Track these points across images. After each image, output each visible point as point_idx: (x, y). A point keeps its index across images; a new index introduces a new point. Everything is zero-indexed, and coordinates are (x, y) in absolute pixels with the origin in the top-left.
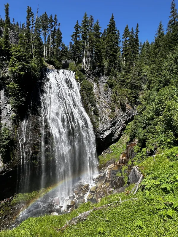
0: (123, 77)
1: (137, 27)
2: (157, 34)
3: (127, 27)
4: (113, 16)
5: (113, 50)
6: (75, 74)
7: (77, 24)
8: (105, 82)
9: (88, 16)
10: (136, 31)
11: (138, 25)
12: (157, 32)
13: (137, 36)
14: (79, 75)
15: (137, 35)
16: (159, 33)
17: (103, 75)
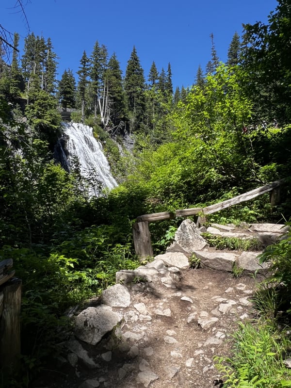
0: (158, 137)
1: (169, 68)
2: (195, 80)
3: (154, 66)
4: (134, 50)
5: (140, 97)
6: (93, 131)
7: (85, 56)
8: (132, 144)
9: (100, 46)
10: (168, 73)
11: (169, 65)
12: (196, 79)
13: (170, 80)
14: (98, 132)
15: (169, 78)
16: (199, 79)
17: (129, 132)
